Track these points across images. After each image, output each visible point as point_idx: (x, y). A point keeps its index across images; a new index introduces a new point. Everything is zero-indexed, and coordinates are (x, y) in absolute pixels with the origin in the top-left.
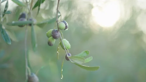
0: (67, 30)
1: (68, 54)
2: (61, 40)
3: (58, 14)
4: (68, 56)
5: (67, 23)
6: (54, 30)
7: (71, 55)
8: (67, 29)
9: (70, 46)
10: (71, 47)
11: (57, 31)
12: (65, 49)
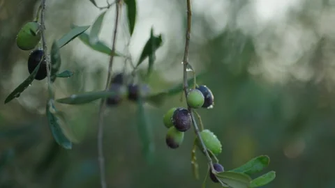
0: (210, 109)
1: (216, 167)
2: (196, 132)
3: (187, 70)
4: (214, 171)
5: (210, 91)
6: (178, 110)
7: (223, 168)
8: (211, 106)
9: (221, 146)
10: (222, 148)
11: (185, 112)
12: (208, 155)
